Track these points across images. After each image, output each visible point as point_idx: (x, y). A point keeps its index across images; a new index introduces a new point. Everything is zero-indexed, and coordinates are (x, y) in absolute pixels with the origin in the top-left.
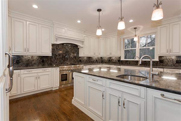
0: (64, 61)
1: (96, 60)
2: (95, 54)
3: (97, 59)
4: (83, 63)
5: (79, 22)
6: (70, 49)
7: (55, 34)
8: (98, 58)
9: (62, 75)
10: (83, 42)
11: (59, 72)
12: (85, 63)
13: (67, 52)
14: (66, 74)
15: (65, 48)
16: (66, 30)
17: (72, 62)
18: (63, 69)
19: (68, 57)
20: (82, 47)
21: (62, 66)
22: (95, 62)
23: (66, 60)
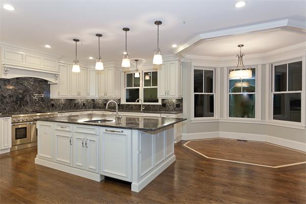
0: (20, 106)
1: (84, 104)
2: (79, 94)
3: (85, 102)
4: (57, 109)
5: (48, 46)
6: (33, 85)
7: (3, 63)
8: (87, 100)
9: (16, 129)
10: (56, 76)
11: (11, 125)
12: (62, 110)
13: (26, 91)
14: (25, 128)
15: (22, 84)
16: (24, 56)
17: (37, 108)
18: (18, 119)
19: (28, 100)
20: (56, 84)
21: (17, 114)
22: (81, 107)
23: (23, 105)
